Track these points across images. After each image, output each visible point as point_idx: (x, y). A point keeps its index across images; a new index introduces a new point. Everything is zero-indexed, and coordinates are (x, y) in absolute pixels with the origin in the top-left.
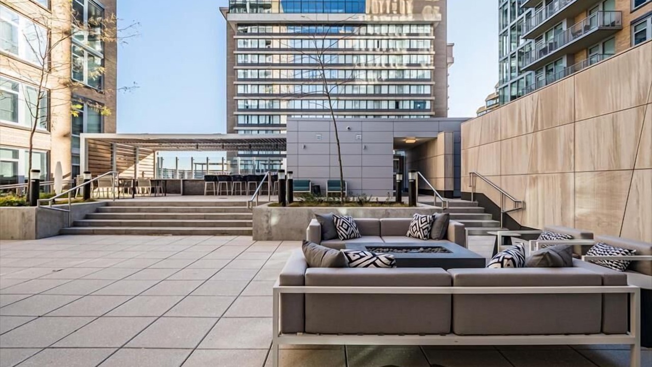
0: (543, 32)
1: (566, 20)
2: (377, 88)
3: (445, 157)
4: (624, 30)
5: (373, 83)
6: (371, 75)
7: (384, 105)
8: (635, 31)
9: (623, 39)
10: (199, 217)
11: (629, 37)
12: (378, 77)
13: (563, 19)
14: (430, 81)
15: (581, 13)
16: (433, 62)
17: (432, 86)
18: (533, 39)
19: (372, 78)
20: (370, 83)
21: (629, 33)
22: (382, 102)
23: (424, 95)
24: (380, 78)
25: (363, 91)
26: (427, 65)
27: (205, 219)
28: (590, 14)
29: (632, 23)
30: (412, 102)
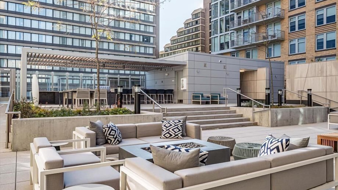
0: (243, 10)
1: (256, 6)
2: (117, 23)
3: (266, 81)
4: (285, 19)
5: (113, 18)
6: (112, 12)
7: (122, 36)
8: (290, 21)
9: (285, 24)
10: (211, 117)
11: (288, 23)
12: (117, 14)
13: (254, 6)
14: (153, 24)
15: (263, 5)
16: (154, 11)
17: (154, 27)
18: (236, 12)
19: (112, 14)
20: (111, 18)
21: (287, 21)
22: (121, 33)
23: (149, 33)
24: (119, 15)
25: (106, 23)
26: (150, 12)
27: (214, 118)
28: (267, 7)
29: (289, 17)
30: (141, 37)
